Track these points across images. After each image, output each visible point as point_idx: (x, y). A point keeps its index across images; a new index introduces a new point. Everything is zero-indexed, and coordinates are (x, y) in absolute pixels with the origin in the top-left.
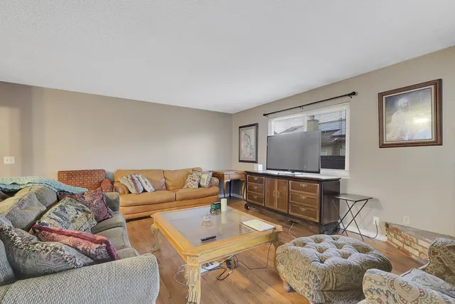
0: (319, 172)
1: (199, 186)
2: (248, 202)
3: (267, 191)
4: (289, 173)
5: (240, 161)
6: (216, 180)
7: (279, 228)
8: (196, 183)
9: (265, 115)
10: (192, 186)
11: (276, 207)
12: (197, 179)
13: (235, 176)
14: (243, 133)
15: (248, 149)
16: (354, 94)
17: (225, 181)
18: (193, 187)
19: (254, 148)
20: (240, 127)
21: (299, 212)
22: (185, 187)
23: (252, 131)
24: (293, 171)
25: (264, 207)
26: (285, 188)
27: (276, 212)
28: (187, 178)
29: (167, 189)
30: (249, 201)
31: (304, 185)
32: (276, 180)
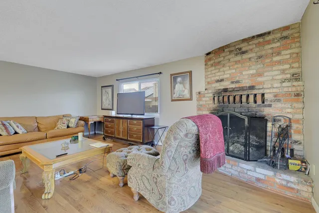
0: (143, 115)
1: (68, 127)
2: (105, 136)
3: (116, 127)
4: (129, 116)
5: (102, 109)
6: (82, 122)
7: (111, 145)
8: (66, 125)
9: (117, 80)
10: (61, 127)
11: (121, 136)
12: (66, 122)
13: (98, 119)
14: (104, 91)
15: (108, 101)
16: (161, 73)
17: (90, 123)
18: (63, 128)
19: (111, 100)
20: (102, 87)
21: (133, 137)
22: (56, 128)
23: (109, 90)
24: (132, 114)
25: (114, 137)
26: (126, 124)
27: (121, 139)
28: (58, 122)
29: (39, 130)
30: (106, 134)
31: (135, 122)
32: (121, 120)
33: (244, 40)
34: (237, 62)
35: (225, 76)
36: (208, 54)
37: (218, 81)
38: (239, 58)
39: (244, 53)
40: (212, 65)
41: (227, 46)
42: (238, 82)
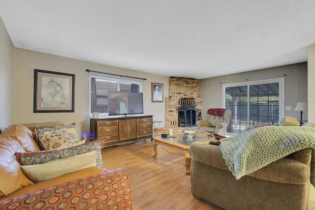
0: (143, 113)
11: (128, 138)
20: (38, 71)
21: (143, 134)
31: (144, 120)
32: (128, 120)
33: (188, 78)
34: (186, 87)
35: (181, 92)
36: (172, 77)
37: (178, 93)
38: (187, 85)
39: (188, 83)
40: (175, 84)
41: (183, 78)
42: (186, 95)
